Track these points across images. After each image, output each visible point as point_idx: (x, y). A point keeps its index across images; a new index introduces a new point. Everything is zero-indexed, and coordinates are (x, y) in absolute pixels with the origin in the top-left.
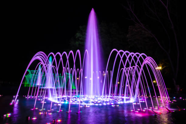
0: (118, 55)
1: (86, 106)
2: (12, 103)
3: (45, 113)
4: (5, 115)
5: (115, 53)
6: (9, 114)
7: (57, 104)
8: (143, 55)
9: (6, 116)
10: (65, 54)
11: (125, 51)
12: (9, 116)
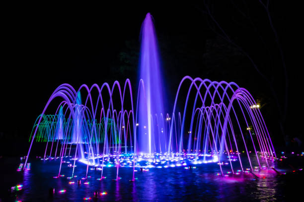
0: (194, 85)
1: (143, 170)
2: (20, 169)
3: (79, 182)
4: (13, 188)
5: (188, 82)
6: (20, 186)
7: (96, 167)
8: (232, 86)
9: (16, 189)
10: (105, 86)
11: (203, 79)
12: (19, 188)
